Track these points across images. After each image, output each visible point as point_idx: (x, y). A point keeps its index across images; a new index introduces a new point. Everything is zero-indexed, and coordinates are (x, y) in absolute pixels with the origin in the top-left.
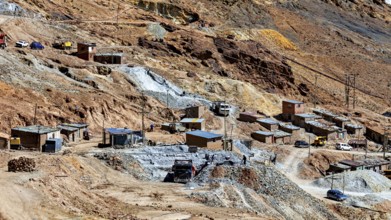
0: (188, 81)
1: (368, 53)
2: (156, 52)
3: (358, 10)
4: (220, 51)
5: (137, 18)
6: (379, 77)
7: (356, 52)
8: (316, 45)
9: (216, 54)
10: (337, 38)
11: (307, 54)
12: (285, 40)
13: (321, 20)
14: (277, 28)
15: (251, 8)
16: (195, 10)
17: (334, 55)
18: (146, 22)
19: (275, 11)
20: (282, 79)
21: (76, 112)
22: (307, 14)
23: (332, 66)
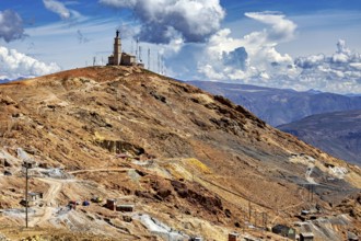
0: (171, 221)
1: (259, 173)
3: (249, 137)
4: (176, 190)
6: (269, 192)
7: (252, 174)
8: (224, 169)
9: (174, 192)
10: (238, 162)
11: (219, 176)
12: (203, 166)
13: (226, 148)
14: (196, 157)
15: (178, 141)
16: (141, 145)
17: (237, 177)
18: (125, 169)
19: (194, 142)
20: (216, 208)
22: (215, 143)
23: (237, 185)
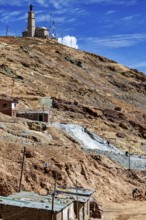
2: (73, 114)
5: (28, 94)
15: (98, 98)
18: (38, 97)
19: (115, 101)
21: (46, 171)
22: (138, 103)
